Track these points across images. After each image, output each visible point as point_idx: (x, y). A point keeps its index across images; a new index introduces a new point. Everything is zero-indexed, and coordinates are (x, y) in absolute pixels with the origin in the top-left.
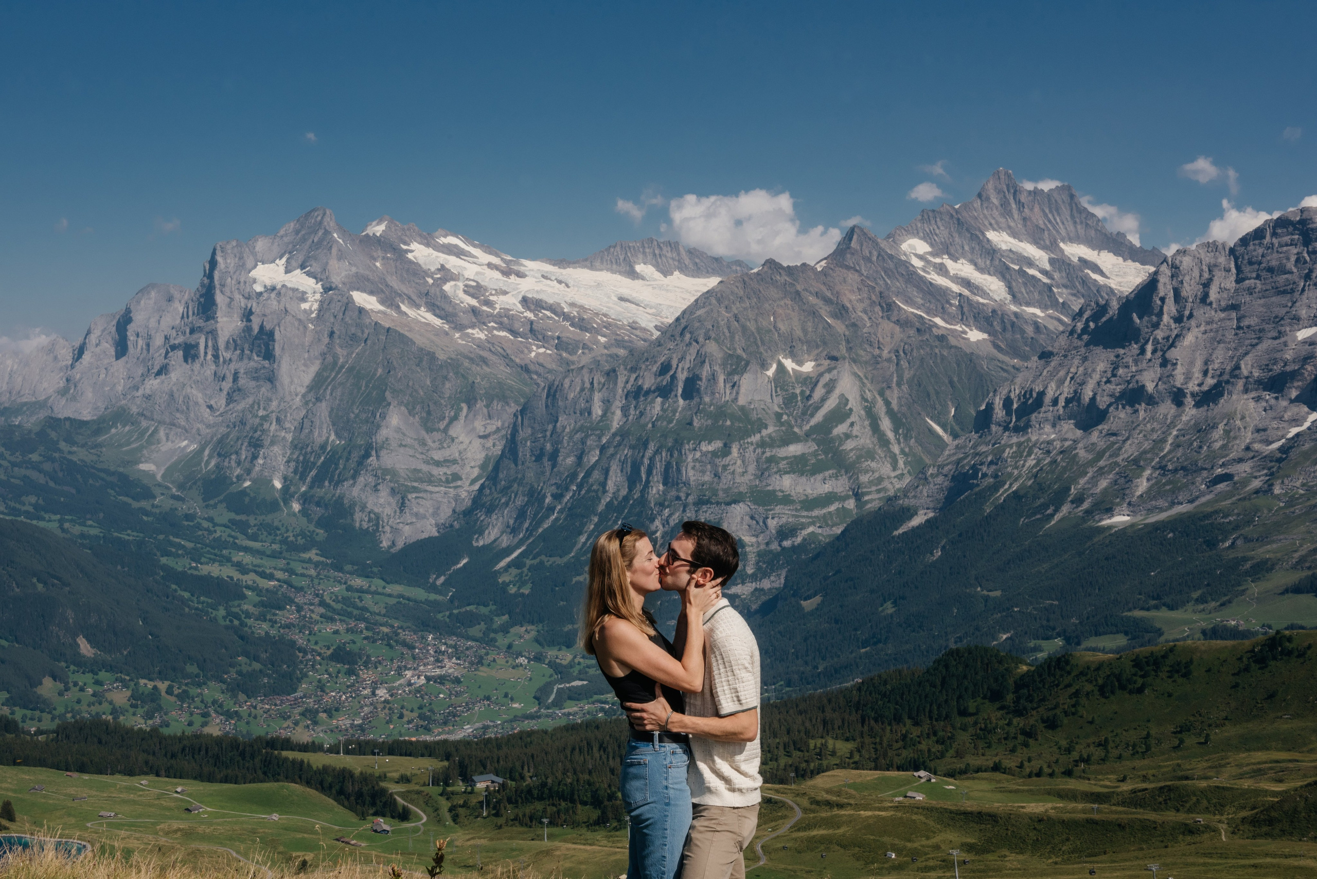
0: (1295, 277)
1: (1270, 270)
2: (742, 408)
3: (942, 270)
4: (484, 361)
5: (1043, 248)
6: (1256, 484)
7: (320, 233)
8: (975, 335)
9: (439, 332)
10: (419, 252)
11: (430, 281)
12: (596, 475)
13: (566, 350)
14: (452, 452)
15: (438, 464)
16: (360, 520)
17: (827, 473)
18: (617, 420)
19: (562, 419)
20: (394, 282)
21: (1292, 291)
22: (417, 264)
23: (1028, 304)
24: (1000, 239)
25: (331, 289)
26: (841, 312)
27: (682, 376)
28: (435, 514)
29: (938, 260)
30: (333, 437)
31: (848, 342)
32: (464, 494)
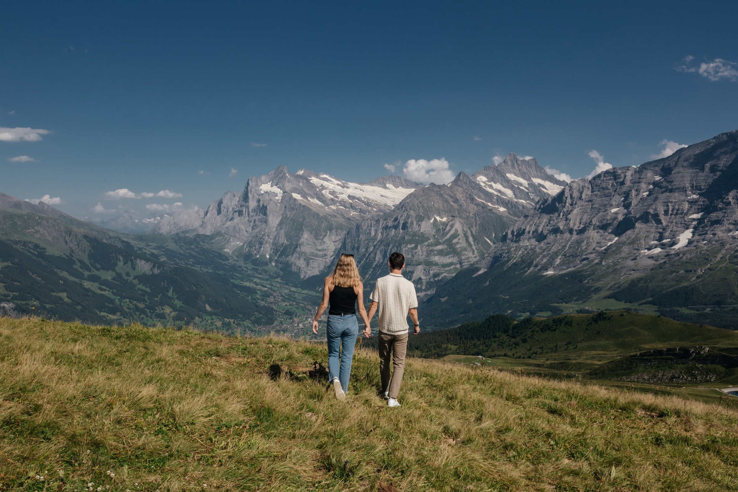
0: (611, 191)
1: (603, 188)
2: (422, 233)
3: (491, 187)
4: (335, 216)
5: (526, 179)
6: (596, 261)
7: (282, 174)
8: (502, 209)
9: (320, 207)
10: (314, 180)
11: (318, 190)
12: (372, 255)
13: (363, 213)
14: (324, 247)
15: (319, 250)
16: (294, 269)
17: (450, 256)
18: (379, 237)
19: (361, 236)
20: (306, 190)
21: (610, 196)
22: (314, 184)
23: (520, 199)
24: (511, 176)
25: (285, 192)
26: (456, 201)
27: (402, 222)
28: (319, 267)
29: (490, 183)
30: (285, 241)
31: (458, 211)
32: (328, 261)
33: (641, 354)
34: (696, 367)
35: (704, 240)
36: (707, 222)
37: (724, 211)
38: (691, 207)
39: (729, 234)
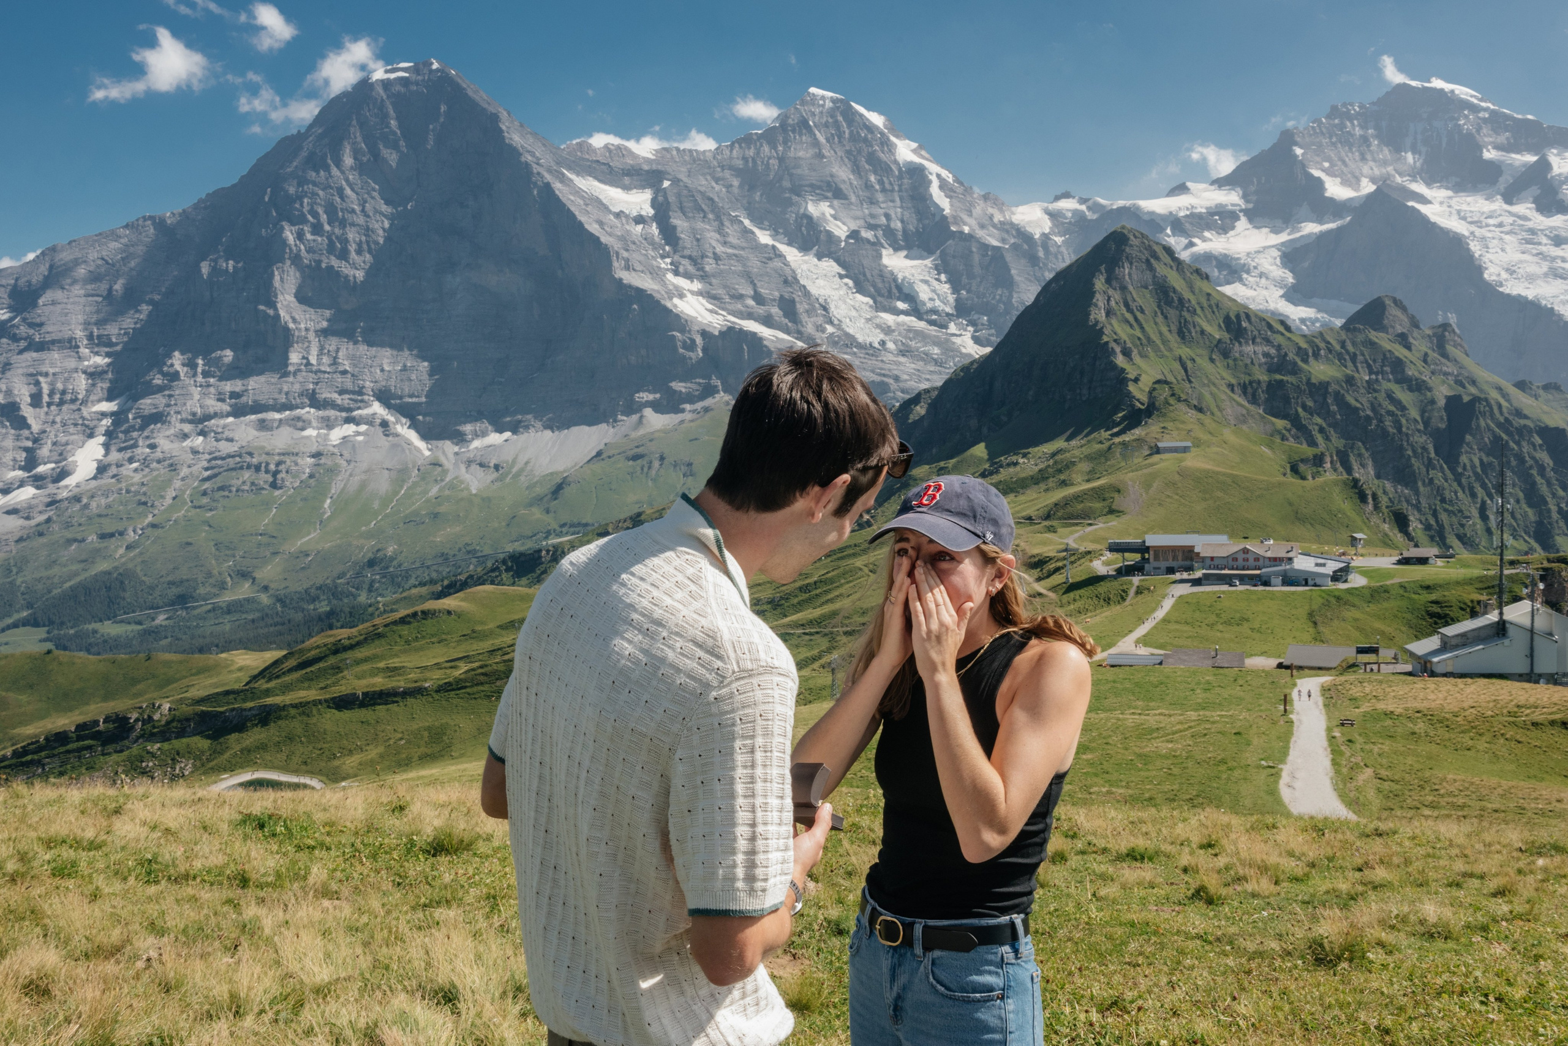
34: (148, 752)
35: (131, 460)
36: (134, 418)
37: (167, 392)
38: (93, 385)
39: (185, 444)
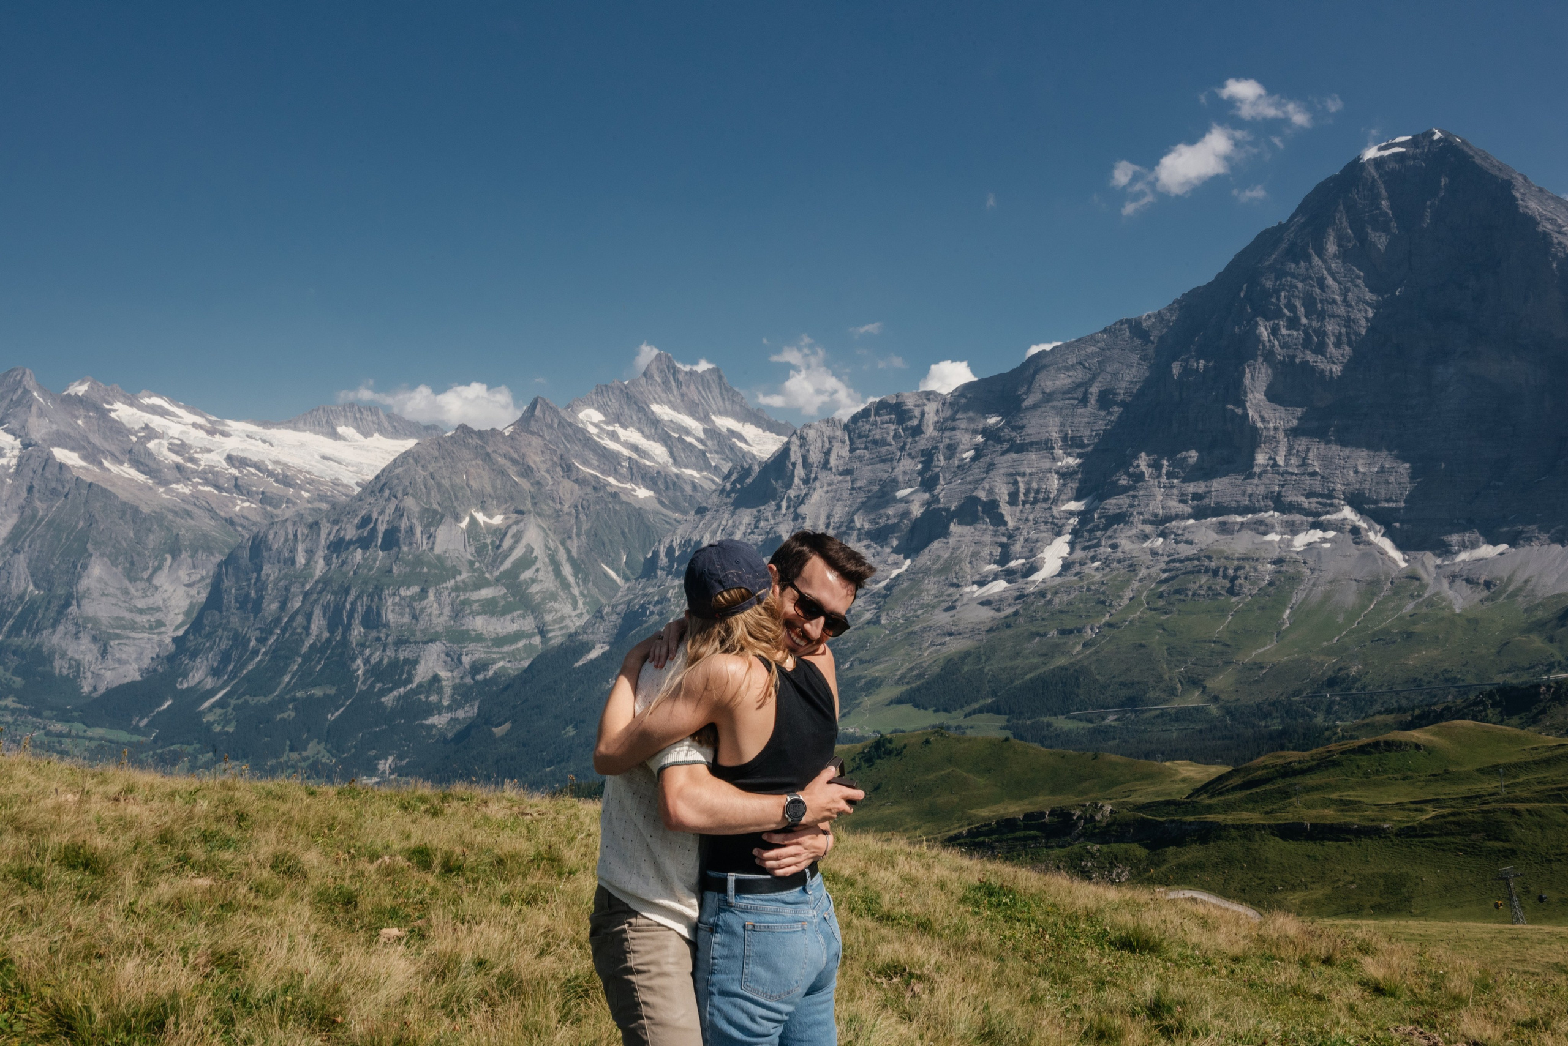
0: (893, 448)
1: (875, 442)
2: (438, 557)
3: (614, 436)
4: (189, 514)
5: (698, 419)
6: (868, 616)
7: (19, 392)
8: (643, 493)
9: (142, 487)
10: (122, 411)
11: (134, 439)
12: (300, 620)
13: (271, 504)
14: (157, 600)
15: (141, 611)
16: (60, 667)
17: (515, 614)
18: (320, 568)
19: (267, 569)
20: (96, 439)
21: (892, 460)
22: (121, 423)
23: (687, 467)
24: (662, 411)
25: (30, 445)
26: (527, 472)
27: (382, 528)
28: (139, 659)
29: (610, 428)
30: (31, 587)
31: (533, 497)
32: (168, 640)
33: (969, 831)
34: (1088, 852)
35: (1093, 559)
36: (1099, 518)
37: (1131, 493)
38: (1064, 485)
39: (1145, 545)
